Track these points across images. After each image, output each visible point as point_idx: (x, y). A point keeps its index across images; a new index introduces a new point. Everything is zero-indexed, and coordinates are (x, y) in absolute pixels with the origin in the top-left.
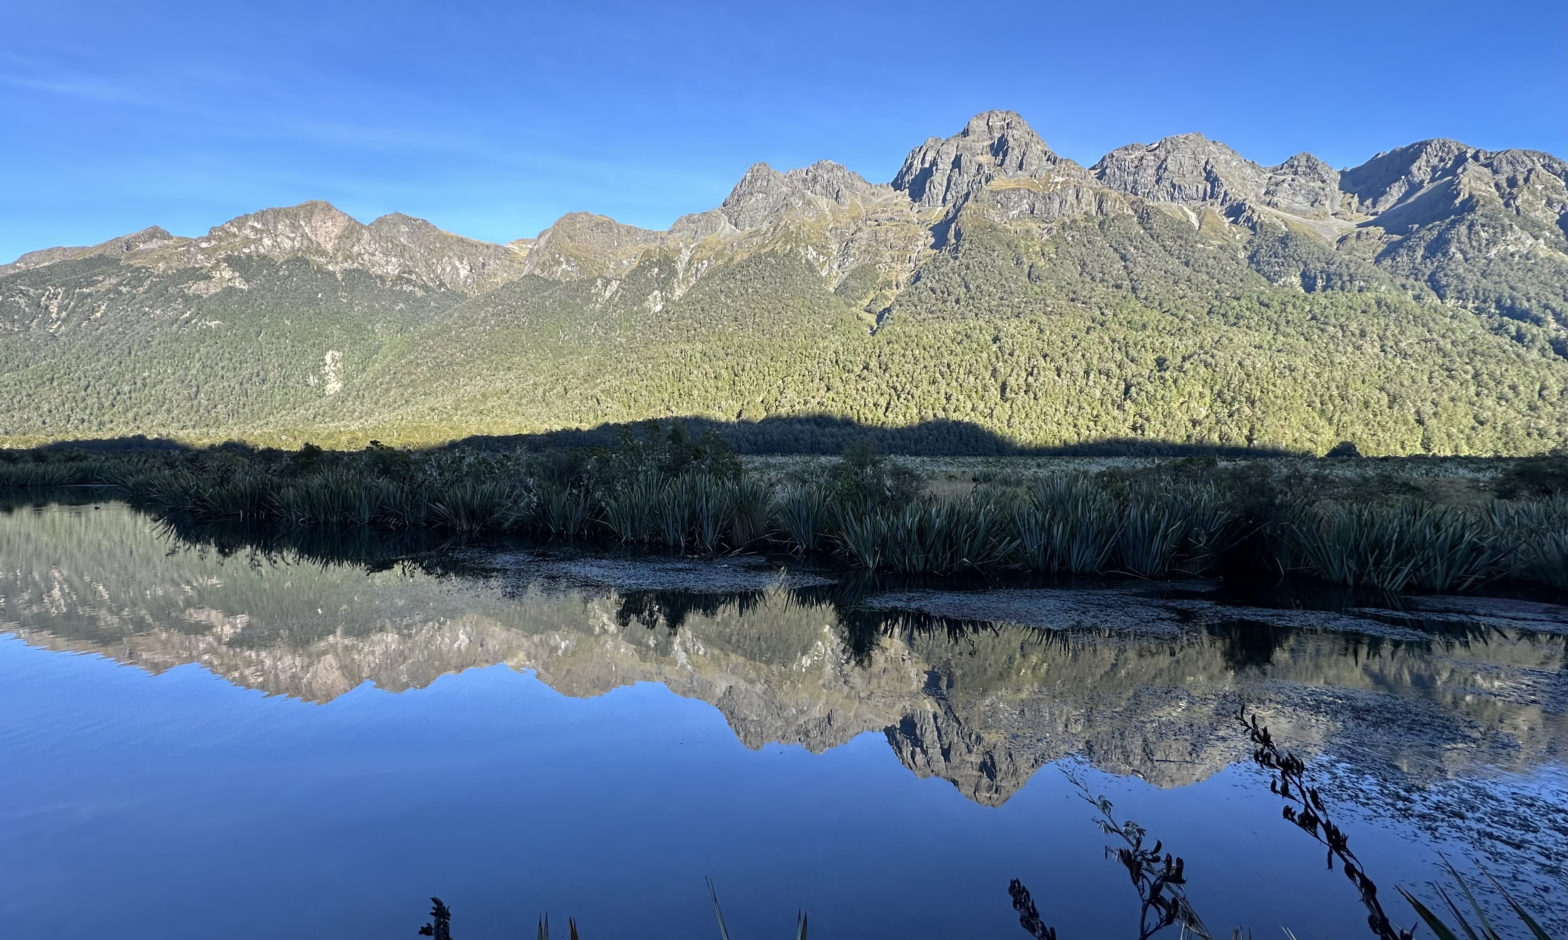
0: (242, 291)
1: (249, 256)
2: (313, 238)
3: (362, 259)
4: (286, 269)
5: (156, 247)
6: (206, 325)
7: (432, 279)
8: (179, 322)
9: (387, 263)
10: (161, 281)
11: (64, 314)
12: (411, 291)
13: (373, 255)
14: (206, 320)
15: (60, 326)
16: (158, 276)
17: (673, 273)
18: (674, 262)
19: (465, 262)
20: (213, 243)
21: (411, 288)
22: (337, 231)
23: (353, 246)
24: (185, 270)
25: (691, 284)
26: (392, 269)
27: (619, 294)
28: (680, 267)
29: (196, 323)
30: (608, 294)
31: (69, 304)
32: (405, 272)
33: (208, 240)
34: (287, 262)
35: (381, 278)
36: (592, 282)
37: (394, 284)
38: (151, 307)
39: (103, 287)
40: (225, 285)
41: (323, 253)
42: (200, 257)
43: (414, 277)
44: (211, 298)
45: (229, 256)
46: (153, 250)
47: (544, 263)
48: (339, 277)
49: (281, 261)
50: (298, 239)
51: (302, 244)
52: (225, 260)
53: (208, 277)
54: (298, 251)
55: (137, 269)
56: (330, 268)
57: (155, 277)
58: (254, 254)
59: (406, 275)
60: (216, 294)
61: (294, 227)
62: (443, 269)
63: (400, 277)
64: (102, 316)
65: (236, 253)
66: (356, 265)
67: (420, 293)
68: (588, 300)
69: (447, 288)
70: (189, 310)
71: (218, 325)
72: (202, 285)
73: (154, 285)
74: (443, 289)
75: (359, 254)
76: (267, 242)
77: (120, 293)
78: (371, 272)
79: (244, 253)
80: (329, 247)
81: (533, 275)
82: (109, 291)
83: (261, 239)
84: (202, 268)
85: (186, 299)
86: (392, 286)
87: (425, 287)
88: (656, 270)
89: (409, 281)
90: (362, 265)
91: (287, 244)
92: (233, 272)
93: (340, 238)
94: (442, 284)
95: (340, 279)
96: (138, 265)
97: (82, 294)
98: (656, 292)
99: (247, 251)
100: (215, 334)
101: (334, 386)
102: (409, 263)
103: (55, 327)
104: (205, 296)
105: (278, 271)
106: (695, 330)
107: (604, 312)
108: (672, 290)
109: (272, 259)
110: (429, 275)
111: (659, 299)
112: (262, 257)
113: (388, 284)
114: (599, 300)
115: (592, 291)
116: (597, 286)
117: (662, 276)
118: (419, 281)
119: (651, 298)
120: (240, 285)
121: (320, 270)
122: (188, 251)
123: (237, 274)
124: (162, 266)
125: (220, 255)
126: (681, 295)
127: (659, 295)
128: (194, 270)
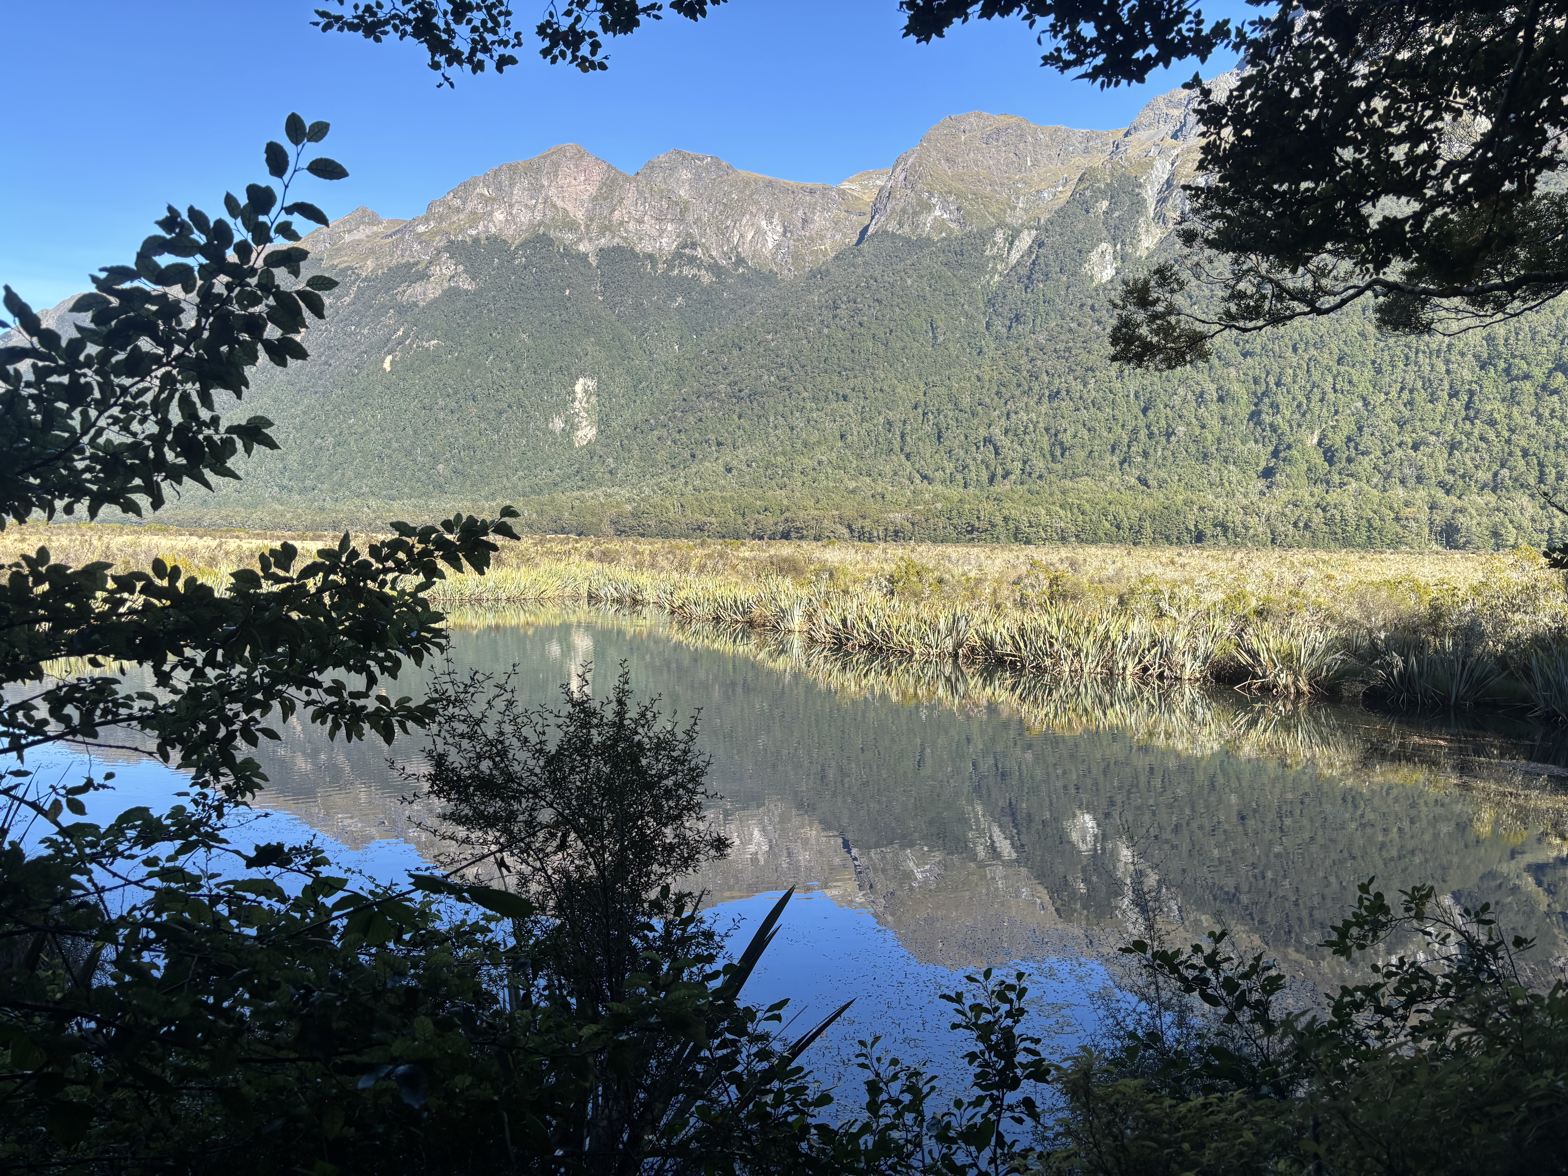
0: (467, 292)
1: (476, 240)
2: (559, 203)
3: (626, 231)
4: (523, 256)
5: (363, 237)
6: (423, 347)
7: (725, 253)
9: (662, 232)
10: (368, 286)
12: (694, 276)
13: (640, 222)
14: (422, 339)
16: (365, 280)
17: (1138, 204)
18: (1140, 186)
19: (775, 221)
20: (432, 224)
21: (695, 271)
22: (592, 190)
23: (613, 210)
24: (399, 267)
25: (1170, 225)
26: (668, 244)
27: (1035, 254)
28: (1150, 194)
29: (410, 345)
30: (1015, 256)
32: (685, 246)
33: (427, 220)
34: (523, 245)
35: (650, 257)
36: (985, 236)
38: (358, 325)
40: (446, 285)
41: (572, 226)
42: (416, 247)
43: (699, 253)
44: (430, 304)
45: (452, 242)
46: (359, 242)
47: (904, 211)
48: (593, 260)
49: (517, 242)
50: (540, 207)
51: (545, 215)
52: (446, 249)
53: (424, 276)
54: (539, 225)
55: (343, 270)
56: (581, 248)
57: (364, 280)
58: (483, 236)
59: (687, 251)
60: (436, 300)
61: (536, 189)
62: (742, 236)
63: (678, 255)
65: (460, 238)
66: (616, 240)
67: (706, 278)
68: (980, 269)
69: (748, 268)
70: (402, 325)
71: (437, 347)
72: (418, 288)
73: (361, 292)
74: (741, 269)
75: (621, 223)
76: (499, 216)
78: (637, 249)
79: (470, 236)
80: (580, 215)
81: (886, 232)
83: (491, 214)
84: (417, 263)
85: (402, 310)
86: (667, 270)
87: (714, 268)
88: (1105, 204)
89: (692, 260)
90: (625, 239)
91: (524, 217)
92: (456, 265)
93: (594, 199)
94: (740, 261)
95: (594, 264)
98: (1104, 246)
99: (474, 232)
100: (435, 358)
101: (588, 433)
102: (695, 231)
104: (422, 304)
105: (513, 259)
107: (1005, 288)
108: (1135, 238)
109: (505, 241)
110: (722, 246)
111: (1108, 257)
112: (493, 240)
113: (661, 267)
114: (999, 267)
115: (987, 253)
116: (995, 243)
117: (1116, 214)
118: (706, 259)
119: (1094, 256)
120: (466, 284)
121: (567, 253)
122: (402, 239)
123: (461, 268)
124: (370, 264)
125: (440, 242)
126: (1152, 247)
127: (1110, 250)
128: (409, 266)
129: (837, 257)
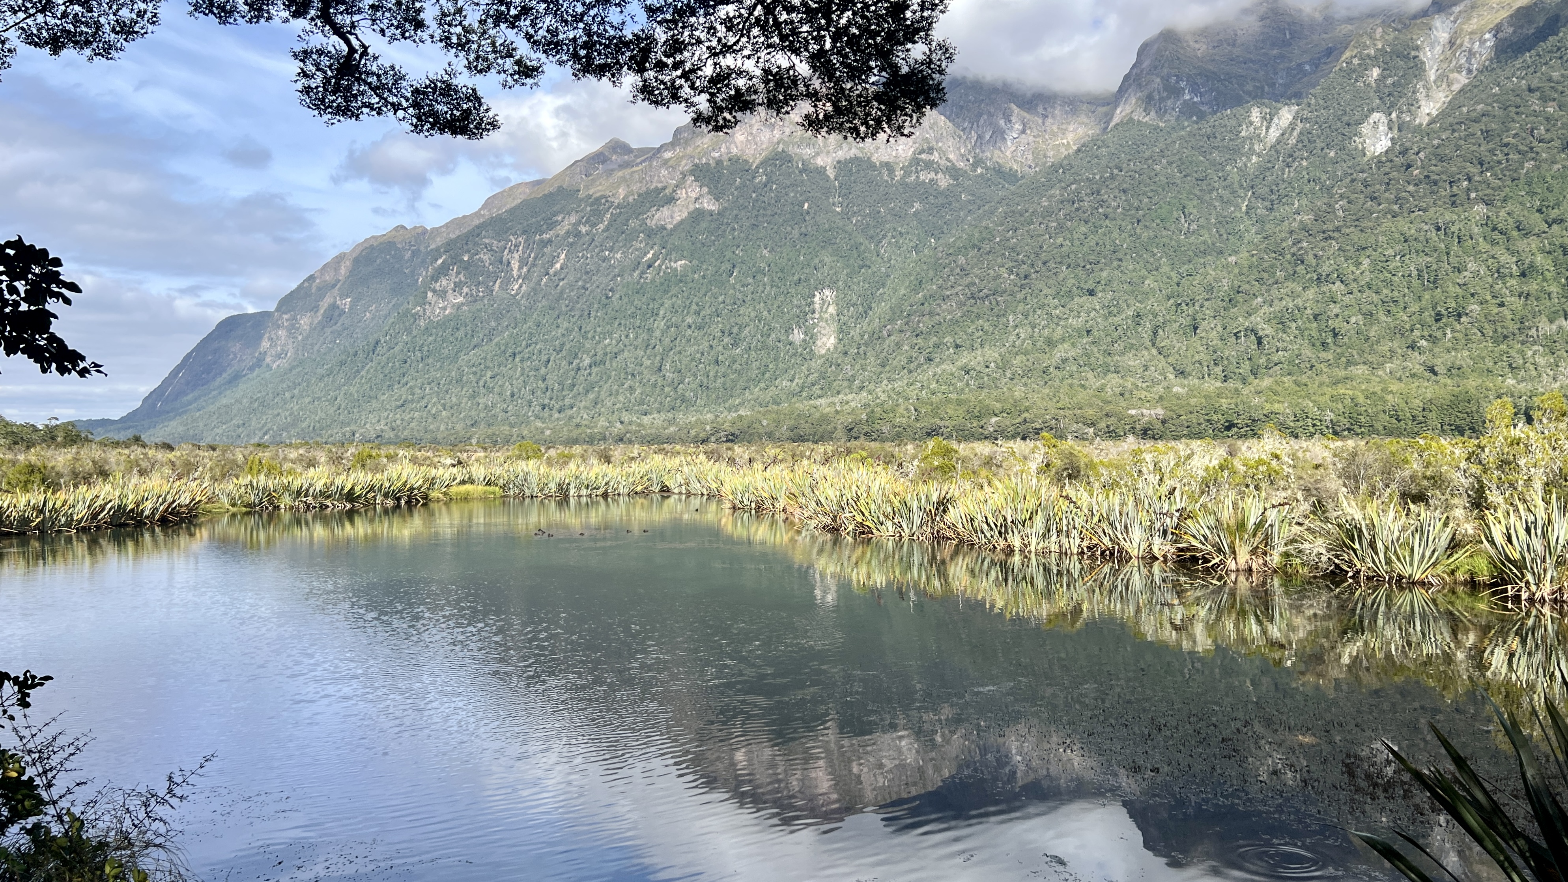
0: (711, 212)
1: (719, 162)
4: (764, 173)
5: (615, 167)
6: (671, 268)
7: (962, 156)
8: (640, 268)
10: (620, 213)
11: (525, 269)
12: (931, 180)
14: (670, 260)
15: (521, 286)
17: (1417, 68)
18: (1417, 48)
20: (678, 150)
21: (932, 175)
24: (648, 193)
25: (1456, 87)
26: (904, 150)
27: (1298, 129)
28: (1429, 56)
29: (660, 266)
30: (1274, 134)
31: (530, 256)
32: (922, 152)
33: (673, 147)
34: (763, 163)
35: (887, 165)
37: (907, 174)
38: (611, 250)
39: (561, 230)
40: (692, 207)
41: (810, 141)
42: (664, 172)
43: (935, 157)
44: (677, 227)
45: (696, 165)
46: (612, 172)
48: (831, 172)
49: (757, 161)
51: (783, 132)
52: (692, 172)
53: (671, 200)
54: (778, 143)
55: (598, 200)
56: (820, 161)
57: (617, 207)
58: (726, 157)
59: (923, 156)
60: (681, 222)
63: (915, 161)
64: (562, 268)
65: (704, 161)
66: (853, 151)
67: (944, 181)
68: (1236, 151)
69: (987, 168)
70: (652, 248)
71: (684, 267)
72: (665, 211)
73: (614, 219)
74: (979, 171)
76: (740, 137)
77: (578, 235)
78: (874, 159)
79: (714, 158)
82: (568, 233)
83: (732, 135)
84: (665, 188)
85: (651, 233)
86: (904, 177)
87: (953, 172)
88: (1376, 72)
89: (929, 165)
90: (862, 149)
92: (701, 187)
94: (979, 162)
95: (832, 177)
96: (598, 195)
97: (542, 241)
98: (1376, 116)
99: (717, 155)
100: (681, 279)
101: (827, 341)
103: (516, 287)
104: (669, 227)
105: (754, 178)
106: (1469, 179)
107: (1265, 169)
108: (1413, 105)
109: (746, 161)
110: (959, 149)
111: (1383, 128)
112: (734, 160)
113: (899, 174)
114: (1256, 147)
115: (1243, 134)
116: (1251, 123)
117: (1390, 81)
118: (943, 162)
119: (1365, 129)
120: (709, 205)
121: (806, 169)
122: (651, 166)
123: (705, 190)
124: (622, 192)
125: (686, 165)
126: (1435, 113)
127: (1384, 119)
128: (658, 191)
129: (1079, 150)
